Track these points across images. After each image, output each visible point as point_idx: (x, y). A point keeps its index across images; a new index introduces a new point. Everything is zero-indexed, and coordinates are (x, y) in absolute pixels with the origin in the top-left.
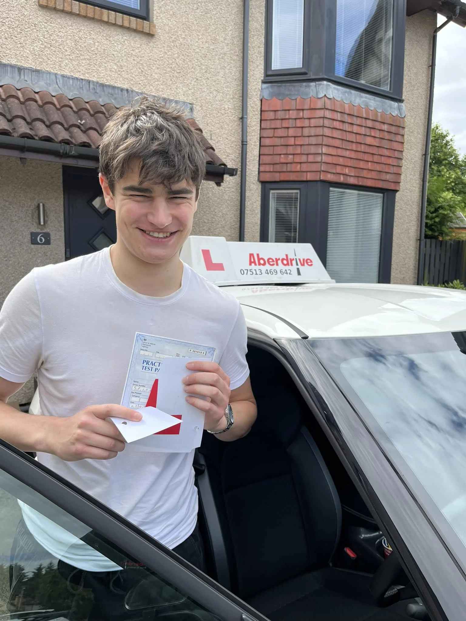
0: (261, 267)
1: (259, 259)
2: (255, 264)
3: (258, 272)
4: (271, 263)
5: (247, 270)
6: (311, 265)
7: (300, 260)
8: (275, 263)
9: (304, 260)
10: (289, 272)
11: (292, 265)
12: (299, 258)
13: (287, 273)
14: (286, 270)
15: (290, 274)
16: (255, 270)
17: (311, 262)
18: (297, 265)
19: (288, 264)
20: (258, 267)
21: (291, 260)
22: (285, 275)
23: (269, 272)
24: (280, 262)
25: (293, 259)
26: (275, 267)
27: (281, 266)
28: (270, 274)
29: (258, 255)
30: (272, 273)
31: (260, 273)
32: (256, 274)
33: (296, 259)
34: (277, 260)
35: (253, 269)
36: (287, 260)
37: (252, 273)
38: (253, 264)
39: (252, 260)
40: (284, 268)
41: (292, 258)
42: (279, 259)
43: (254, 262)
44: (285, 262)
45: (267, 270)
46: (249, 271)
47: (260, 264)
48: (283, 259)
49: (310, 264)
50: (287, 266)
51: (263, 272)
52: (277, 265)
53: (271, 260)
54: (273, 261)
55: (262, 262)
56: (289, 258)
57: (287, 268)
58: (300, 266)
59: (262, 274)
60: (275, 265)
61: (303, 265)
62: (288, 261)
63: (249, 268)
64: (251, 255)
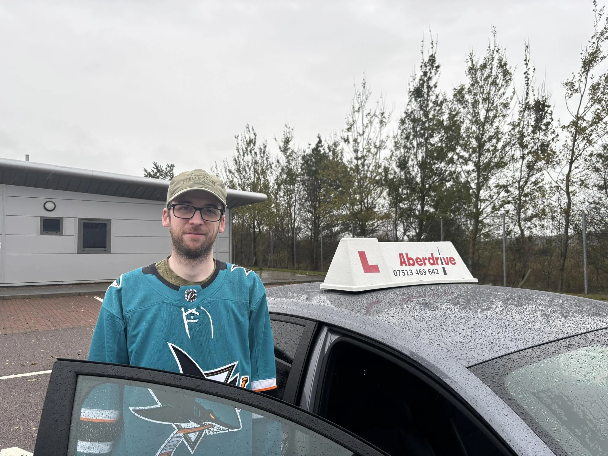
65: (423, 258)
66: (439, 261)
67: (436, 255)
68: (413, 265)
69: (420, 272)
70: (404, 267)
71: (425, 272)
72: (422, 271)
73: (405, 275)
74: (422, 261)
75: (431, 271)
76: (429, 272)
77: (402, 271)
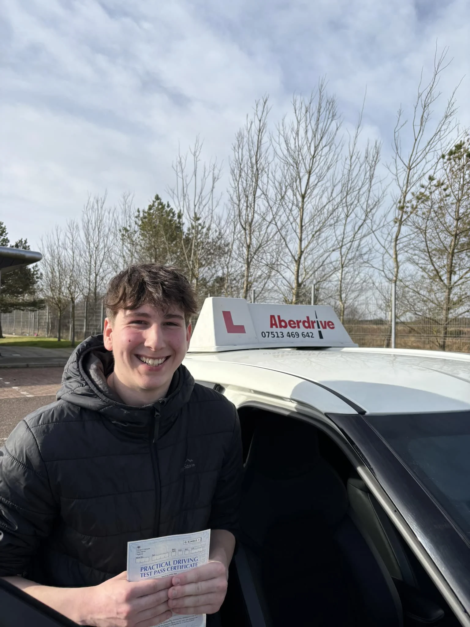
0: (283, 330)
1: (280, 321)
2: (277, 327)
3: (280, 335)
4: (293, 326)
5: (269, 333)
6: (333, 328)
7: (321, 322)
8: (296, 325)
9: (325, 322)
10: (310, 335)
11: (313, 328)
12: (321, 320)
13: (309, 336)
14: (308, 333)
15: (312, 337)
16: (277, 332)
17: (333, 324)
18: (319, 327)
19: (309, 327)
20: (279, 330)
21: (313, 322)
22: (307, 338)
23: (290, 335)
24: (301, 324)
25: (315, 322)
26: (296, 330)
27: (302, 329)
28: (291, 337)
29: (279, 317)
30: (293, 336)
31: (282, 336)
32: (278, 337)
33: (317, 321)
34: (298, 322)
35: (275, 332)
36: (308, 322)
37: (273, 336)
38: (274, 327)
39: (273, 322)
40: (306, 331)
41: (313, 321)
42: (300, 321)
43: (276, 324)
44: (306, 324)
45: (288, 333)
46: (270, 333)
47: (281, 326)
48: (304, 322)
49: (331, 326)
50: (309, 329)
51: (285, 334)
52: (299, 327)
53: (292, 323)
54: (294, 323)
55: (283, 324)
56: (310, 319)
57: (309, 330)
58: (321, 329)
59: (283, 337)
60: (297, 327)
61: (325, 328)
62: (309, 324)
63: (271, 330)
64: (272, 317)
65: (297, 321)
66: (316, 325)
67: (312, 318)
68: (285, 327)
69: (292, 335)
70: (274, 329)
71: (298, 335)
72: (294, 334)
73: (274, 337)
74: (295, 324)
75: (305, 334)
76: (303, 335)
77: (271, 332)
